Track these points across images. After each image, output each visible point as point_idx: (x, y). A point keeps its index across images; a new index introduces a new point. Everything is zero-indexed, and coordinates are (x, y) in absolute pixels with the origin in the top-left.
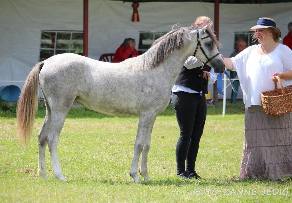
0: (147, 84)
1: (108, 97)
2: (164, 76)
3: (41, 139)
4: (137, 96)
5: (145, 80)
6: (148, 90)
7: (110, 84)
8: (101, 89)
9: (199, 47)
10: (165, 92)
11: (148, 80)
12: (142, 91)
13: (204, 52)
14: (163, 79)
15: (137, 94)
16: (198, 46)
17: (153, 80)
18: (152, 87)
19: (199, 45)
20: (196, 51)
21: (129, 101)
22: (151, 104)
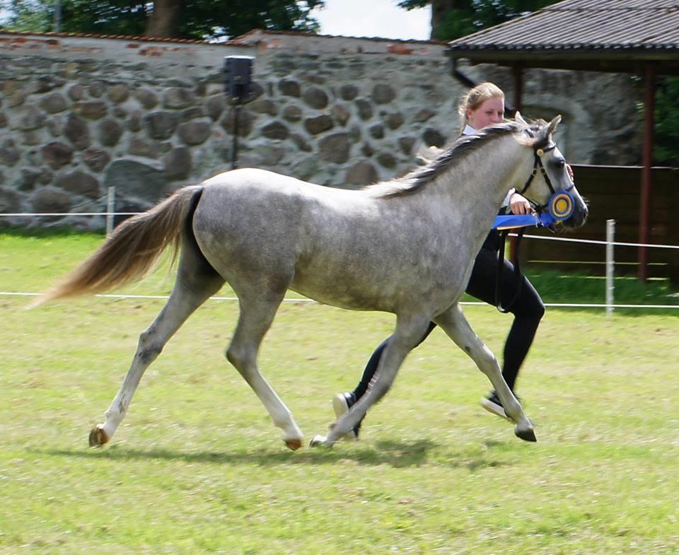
0: (426, 250)
1: (351, 268)
2: (460, 237)
3: (148, 345)
4: (402, 272)
5: (423, 241)
6: (426, 263)
7: (358, 239)
8: (340, 250)
9: (539, 170)
10: (458, 274)
11: (430, 242)
12: (415, 264)
13: (548, 181)
14: (458, 242)
15: (404, 268)
16: (535, 166)
17: (440, 241)
18: (435, 257)
19: (538, 165)
20: (532, 178)
21: (385, 281)
22: (426, 296)
